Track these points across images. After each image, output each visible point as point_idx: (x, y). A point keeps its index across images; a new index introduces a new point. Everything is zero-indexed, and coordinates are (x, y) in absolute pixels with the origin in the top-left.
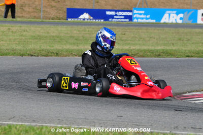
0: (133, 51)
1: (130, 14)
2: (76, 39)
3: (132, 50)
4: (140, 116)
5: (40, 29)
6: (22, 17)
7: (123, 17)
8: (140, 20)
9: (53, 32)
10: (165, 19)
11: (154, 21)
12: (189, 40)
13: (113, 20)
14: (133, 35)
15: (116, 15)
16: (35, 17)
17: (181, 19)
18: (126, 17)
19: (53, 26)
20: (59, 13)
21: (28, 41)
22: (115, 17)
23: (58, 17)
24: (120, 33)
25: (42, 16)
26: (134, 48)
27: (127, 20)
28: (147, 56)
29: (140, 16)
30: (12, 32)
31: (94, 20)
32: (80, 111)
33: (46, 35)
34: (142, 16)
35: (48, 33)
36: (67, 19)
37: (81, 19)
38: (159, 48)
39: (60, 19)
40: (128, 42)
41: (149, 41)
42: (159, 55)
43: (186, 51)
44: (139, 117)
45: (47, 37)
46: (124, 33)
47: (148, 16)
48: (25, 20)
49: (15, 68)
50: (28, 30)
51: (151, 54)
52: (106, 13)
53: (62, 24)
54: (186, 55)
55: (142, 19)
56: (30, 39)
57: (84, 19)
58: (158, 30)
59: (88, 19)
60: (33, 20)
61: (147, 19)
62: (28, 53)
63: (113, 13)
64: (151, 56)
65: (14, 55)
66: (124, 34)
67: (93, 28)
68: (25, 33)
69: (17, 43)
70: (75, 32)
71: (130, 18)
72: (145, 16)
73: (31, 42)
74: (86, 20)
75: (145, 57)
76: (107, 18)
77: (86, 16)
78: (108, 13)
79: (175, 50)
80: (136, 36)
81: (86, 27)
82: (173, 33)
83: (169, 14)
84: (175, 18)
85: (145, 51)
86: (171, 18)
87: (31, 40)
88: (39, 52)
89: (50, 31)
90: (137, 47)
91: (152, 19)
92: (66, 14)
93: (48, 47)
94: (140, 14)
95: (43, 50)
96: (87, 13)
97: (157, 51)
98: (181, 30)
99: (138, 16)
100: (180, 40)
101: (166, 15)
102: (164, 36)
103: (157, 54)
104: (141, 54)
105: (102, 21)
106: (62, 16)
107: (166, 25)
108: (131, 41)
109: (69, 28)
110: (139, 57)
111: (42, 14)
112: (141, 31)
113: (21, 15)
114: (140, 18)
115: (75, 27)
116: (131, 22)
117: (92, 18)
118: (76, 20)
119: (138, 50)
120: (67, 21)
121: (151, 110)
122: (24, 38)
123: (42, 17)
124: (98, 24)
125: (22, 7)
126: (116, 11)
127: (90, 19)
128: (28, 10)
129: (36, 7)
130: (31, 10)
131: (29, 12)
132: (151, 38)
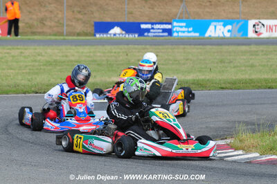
1: (168, 27)
2: (98, 64)
5: (56, 51)
7: (161, 31)
8: (180, 34)
9: (73, 55)
10: (211, 32)
11: (197, 35)
12: (231, 62)
13: (150, 34)
15: (153, 28)
17: (229, 31)
18: (164, 31)
20: (87, 27)
22: (152, 31)
25: (65, 31)
27: (166, 34)
29: (181, 30)
30: (25, 56)
31: (127, 36)
33: (64, 59)
34: (184, 29)
35: (67, 56)
36: (95, 35)
37: (111, 34)
38: (191, 77)
41: (184, 64)
45: (64, 62)
47: (191, 29)
50: (43, 54)
52: (140, 27)
55: (184, 32)
56: (43, 65)
57: (115, 35)
59: (119, 34)
61: (188, 32)
62: (33, 89)
63: (149, 26)
67: (121, 49)
68: (39, 58)
70: (99, 54)
72: (186, 29)
73: (44, 69)
74: (117, 35)
76: (142, 32)
77: (117, 30)
78: (143, 26)
80: (171, 58)
81: (113, 47)
82: (214, 53)
83: (215, 27)
84: (222, 31)
86: (217, 30)
89: (69, 54)
91: (195, 32)
92: (93, 28)
94: (181, 27)
96: (118, 26)
97: (187, 82)
98: (225, 48)
99: (178, 29)
100: (222, 61)
101: (211, 28)
102: (202, 57)
105: (136, 35)
106: (89, 30)
111: (65, 29)
112: (177, 51)
114: (181, 32)
115: (100, 48)
116: (170, 37)
117: (124, 32)
118: (105, 36)
120: (93, 38)
123: (65, 33)
124: (128, 42)
125: (42, 21)
126: (152, 24)
127: (123, 34)
128: (49, 24)
129: (59, 21)
130: (53, 24)
131: (50, 27)
132: (187, 60)
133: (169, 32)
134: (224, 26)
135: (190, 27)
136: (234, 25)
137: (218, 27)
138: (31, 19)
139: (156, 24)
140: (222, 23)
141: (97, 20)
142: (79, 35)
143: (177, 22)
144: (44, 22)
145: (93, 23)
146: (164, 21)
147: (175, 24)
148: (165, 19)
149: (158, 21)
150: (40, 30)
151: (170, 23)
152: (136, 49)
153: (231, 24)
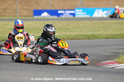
2: (38, 29)
3: (72, 35)
8: (80, 16)
10: (96, 15)
11: (88, 16)
12: (109, 27)
13: (63, 16)
14: (74, 26)
16: (14, 16)
17: (106, 14)
18: (71, 14)
22: (64, 14)
23: (28, 15)
24: (66, 24)
26: (73, 34)
27: (72, 16)
31: (51, 17)
38: (89, 33)
39: (29, 17)
40: (71, 30)
41: (84, 29)
42: (89, 38)
43: (105, 34)
47: (85, 13)
50: (8, 25)
51: (84, 37)
52: (58, 12)
54: (106, 37)
57: (44, 16)
58: (90, 22)
59: (47, 16)
60: (12, 18)
61: (84, 15)
63: (63, 12)
64: (83, 39)
66: (69, 25)
70: (38, 25)
74: (46, 17)
76: (59, 15)
78: (60, 12)
79: (99, 34)
80: (76, 26)
81: (45, 21)
82: (99, 23)
83: (98, 12)
86: (99, 14)
90: (75, 33)
92: (33, 13)
94: (80, 12)
96: (46, 12)
97: (88, 35)
99: (78, 13)
100: (104, 27)
102: (93, 26)
103: (87, 37)
104: (77, 38)
105: (56, 17)
109: (34, 22)
111: (18, 14)
112: (79, 23)
115: (38, 22)
116: (74, 17)
117: (49, 15)
118: (39, 17)
119: (76, 35)
120: (33, 18)
122: (5, 29)
125: (5, 10)
128: (9, 11)
129: (14, 9)
132: (85, 27)
133: (74, 14)
134: (103, 11)
136: (108, 11)
137: (100, 12)
140: (102, 10)
141: (35, 9)
142: (25, 16)
143: (78, 9)
145: (32, 11)
146: (71, 9)
149: (67, 9)
151: (74, 10)
153: (107, 10)
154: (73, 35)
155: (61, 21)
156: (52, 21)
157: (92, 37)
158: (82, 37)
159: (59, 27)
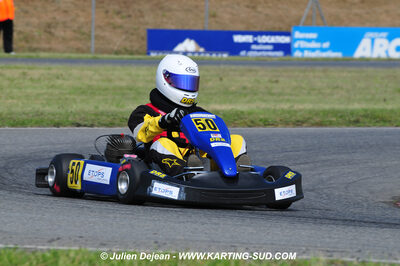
0: (299, 114)
1: (285, 40)
3: (296, 111)
4: (330, 237)
5: (90, 73)
6: (50, 50)
7: (270, 47)
8: (308, 54)
9: (121, 79)
10: (364, 50)
11: (338, 55)
13: (250, 54)
14: (294, 84)
15: (256, 43)
16: (78, 50)
17: (398, 49)
18: (277, 47)
19: (119, 67)
20: (131, 41)
21: (67, 99)
22: (254, 47)
23: (129, 48)
24: (267, 79)
25: (93, 46)
26: (301, 107)
27: (280, 54)
28: (331, 124)
29: (307, 44)
30: (32, 80)
31: (208, 55)
32: (196, 229)
33: (105, 84)
34: (314, 45)
35: (110, 81)
36: (149, 54)
38: (356, 106)
39: (131, 53)
40: (286, 97)
41: (331, 94)
42: (356, 122)
44: (328, 240)
45: (106, 89)
46: (275, 79)
47: (326, 45)
48: (57, 55)
49: (45, 151)
50: (66, 76)
51: (340, 120)
52: (232, 39)
53: (139, 62)
55: (313, 50)
56: (70, 94)
57: (185, 53)
58: (350, 72)
59: (193, 53)
60: (74, 55)
61: (323, 50)
62: (70, 119)
63: (249, 39)
64: (338, 124)
65: (39, 124)
66: (277, 82)
67: (207, 71)
68: (59, 82)
69: (44, 102)
71: (286, 49)
73: (74, 99)
74: (190, 55)
75: (326, 126)
76: (235, 49)
78: (238, 39)
79: (392, 111)
80: (304, 85)
82: (383, 78)
84: (385, 48)
85: (326, 113)
86: (376, 47)
87: (72, 97)
88: (93, 117)
89: (113, 77)
90: (308, 106)
91: (334, 51)
92: (145, 43)
93: (113, 108)
94: (309, 40)
95: (102, 114)
96: (191, 38)
97: (352, 113)
99: (303, 44)
102: (362, 85)
103: (352, 120)
104: (318, 120)
105: (225, 56)
106: (136, 46)
107: (365, 62)
108: (291, 95)
110: (313, 125)
111: (93, 44)
112: (311, 74)
113: (47, 46)
114: (309, 49)
116: (288, 57)
117: (202, 50)
119: (310, 112)
120: (147, 57)
121: (351, 227)
122: (57, 92)
123: (93, 49)
124: (218, 63)
125: (48, 28)
126: (255, 34)
127: (200, 53)
128: (62, 34)
129: (79, 28)
130: (69, 34)
131: (64, 39)
132: (335, 88)
135: (325, 41)
137: (378, 42)
138: (28, 24)
139: (262, 33)
140: (385, 34)
143: (301, 32)
144: (53, 30)
146: (277, 30)
147: (297, 35)
148: (277, 26)
149: (264, 30)
150: (44, 45)
151: (288, 34)
152: (235, 70)
154: (301, 110)
155: (247, 67)
156: (215, 67)
157: (366, 120)
158: (334, 119)
159: (245, 88)
